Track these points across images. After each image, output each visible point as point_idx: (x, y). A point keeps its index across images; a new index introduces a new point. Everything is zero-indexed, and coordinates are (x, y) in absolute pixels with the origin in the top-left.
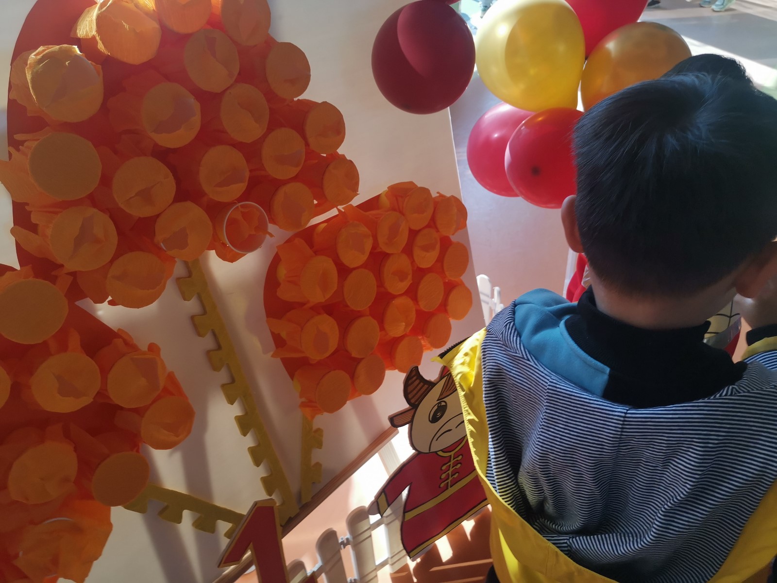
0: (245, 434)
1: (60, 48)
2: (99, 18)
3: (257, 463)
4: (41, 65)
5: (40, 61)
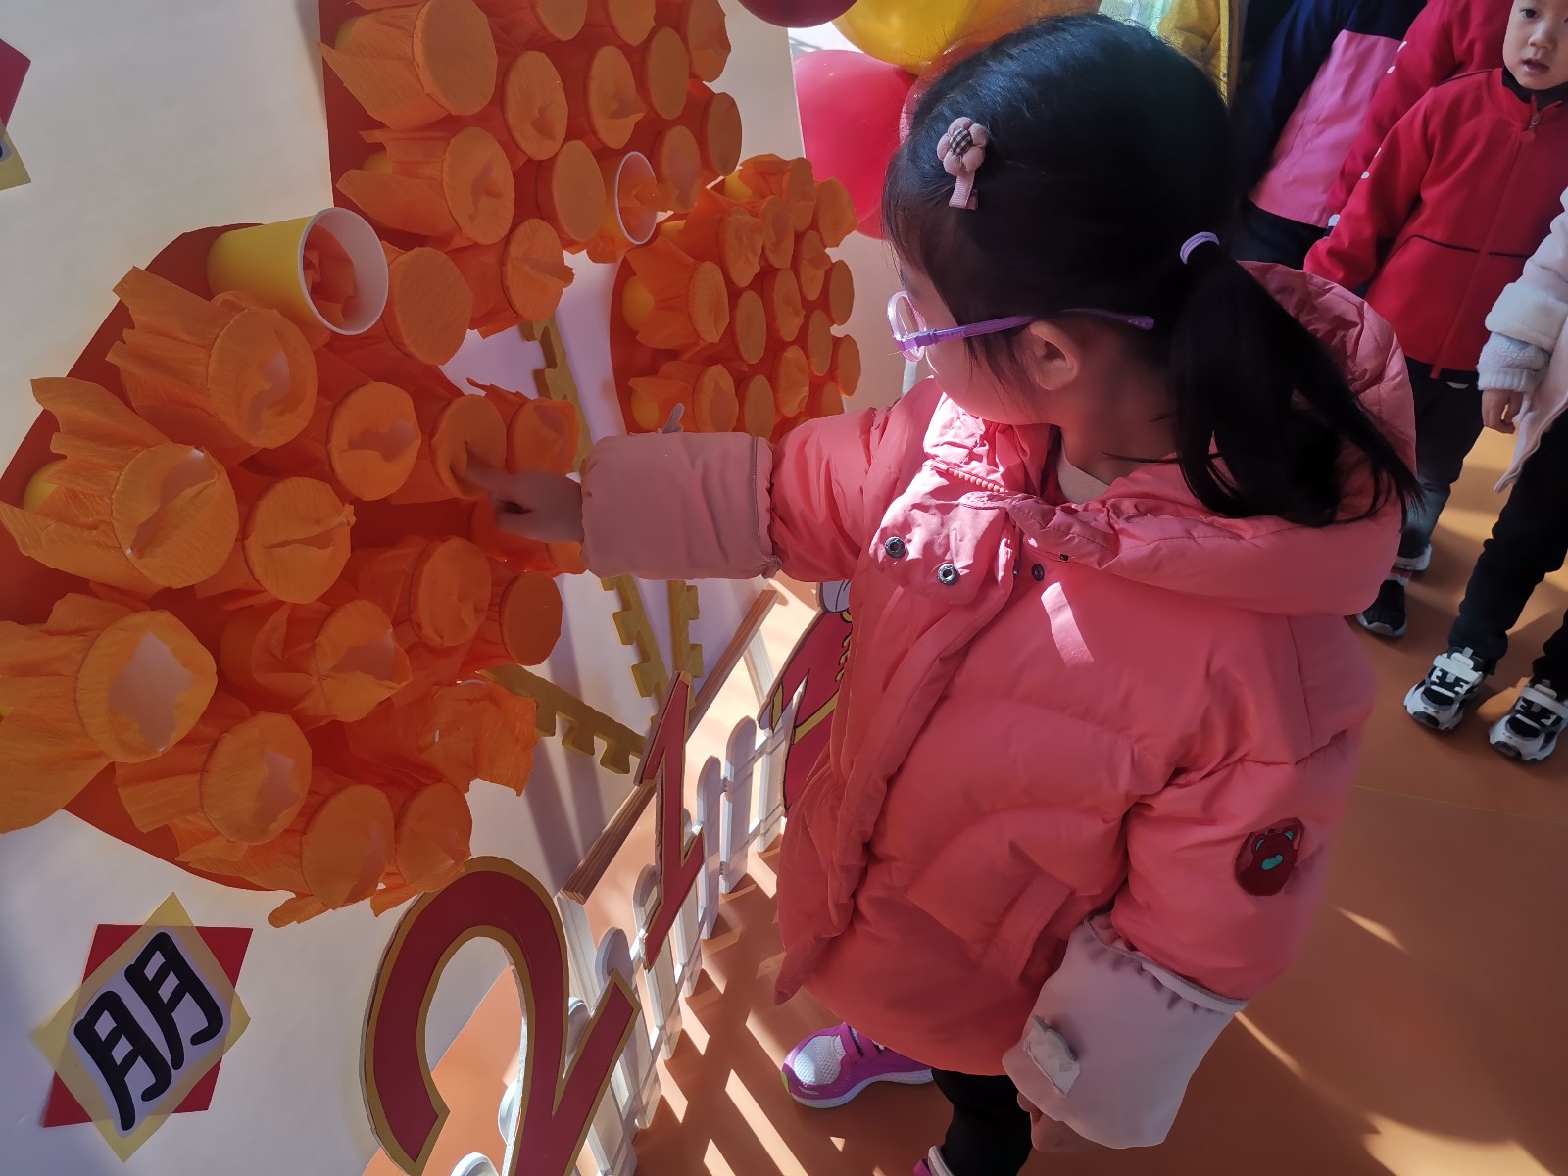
3: (625, 639)
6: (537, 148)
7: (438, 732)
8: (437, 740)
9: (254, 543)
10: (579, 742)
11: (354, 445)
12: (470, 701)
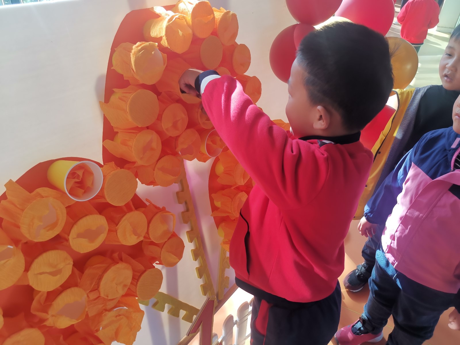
0: (196, 261)
1: (150, 44)
2: (168, 28)
3: (200, 276)
4: (140, 53)
5: (140, 51)
6: (172, 133)
7: (101, 328)
8: (101, 329)
9: (30, 274)
10: (174, 313)
11: (79, 236)
12: (116, 316)
